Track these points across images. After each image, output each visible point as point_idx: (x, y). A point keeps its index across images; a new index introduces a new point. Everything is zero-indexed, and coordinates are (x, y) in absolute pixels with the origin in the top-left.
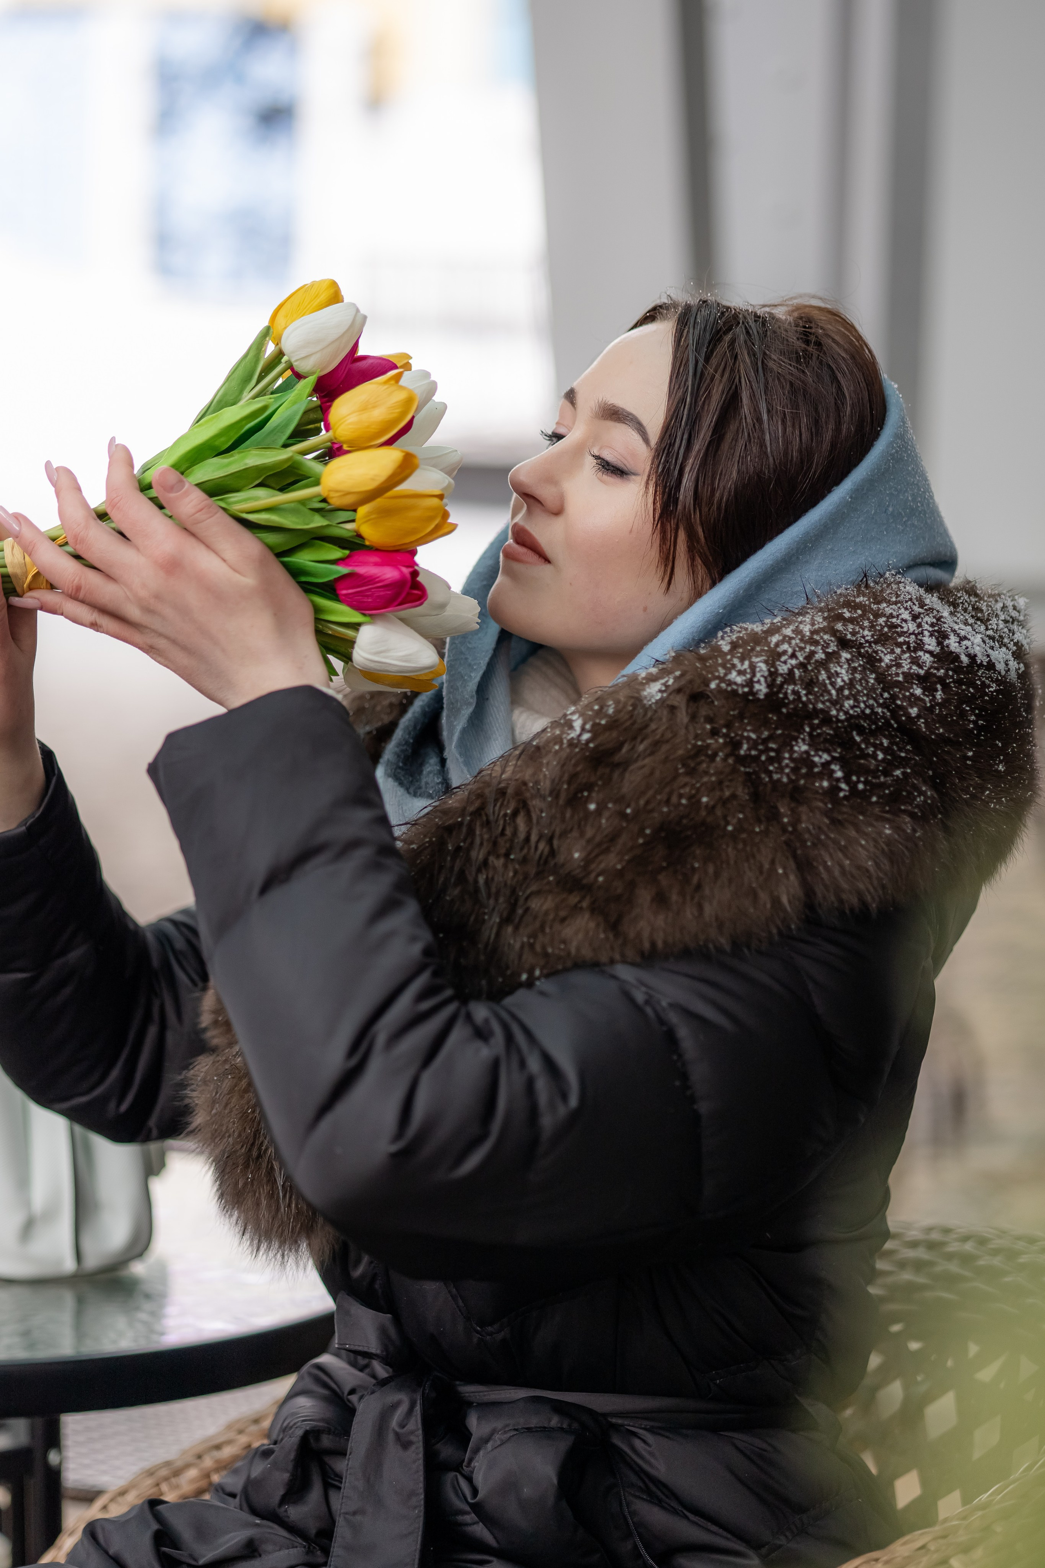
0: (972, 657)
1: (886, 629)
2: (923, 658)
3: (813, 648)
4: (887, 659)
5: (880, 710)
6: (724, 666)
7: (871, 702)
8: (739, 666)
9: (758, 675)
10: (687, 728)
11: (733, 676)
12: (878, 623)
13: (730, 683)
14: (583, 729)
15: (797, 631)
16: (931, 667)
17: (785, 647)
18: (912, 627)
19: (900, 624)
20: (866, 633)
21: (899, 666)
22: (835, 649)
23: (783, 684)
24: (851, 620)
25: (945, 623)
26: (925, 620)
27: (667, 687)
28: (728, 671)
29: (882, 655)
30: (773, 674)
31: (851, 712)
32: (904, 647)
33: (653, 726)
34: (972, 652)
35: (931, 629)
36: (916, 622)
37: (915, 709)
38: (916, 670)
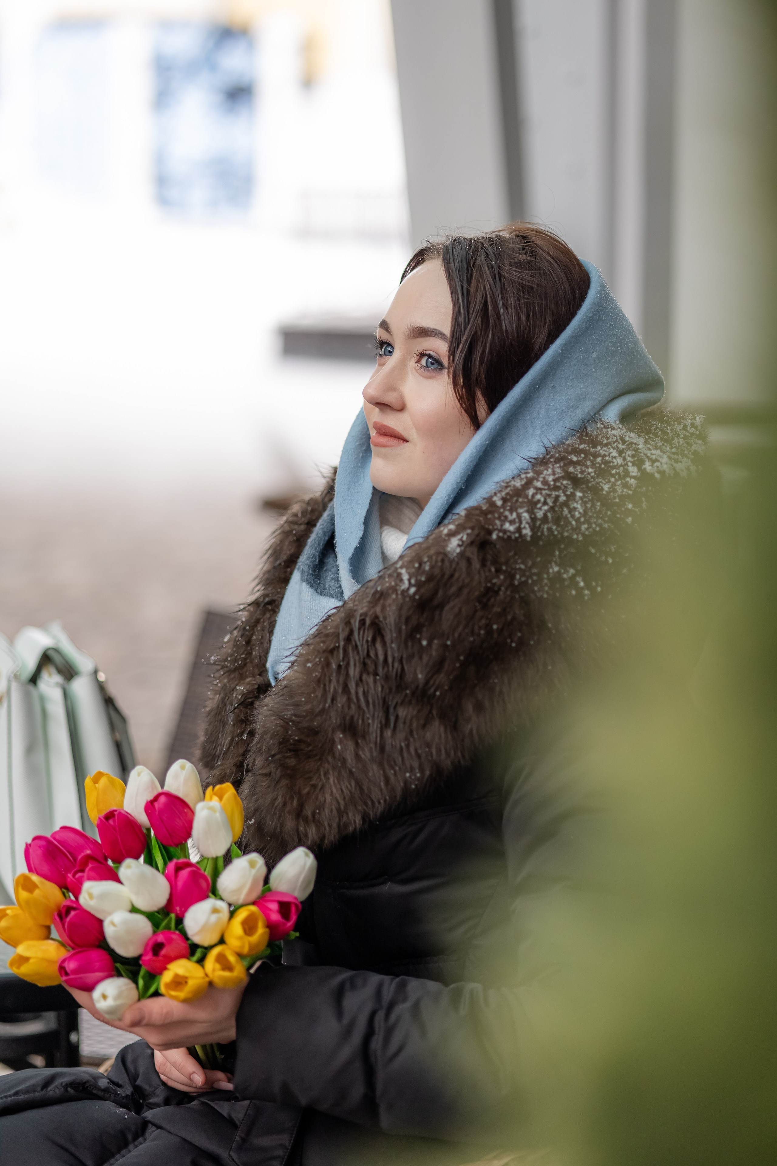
0: (662, 473)
1: (603, 466)
2: (630, 482)
3: (557, 493)
4: (606, 487)
5: (606, 525)
6: (499, 518)
7: (600, 521)
8: (510, 518)
9: (524, 522)
10: (479, 573)
11: (507, 526)
12: (597, 462)
13: (505, 532)
14: (410, 585)
15: (545, 482)
16: (636, 487)
17: (538, 497)
18: (619, 461)
19: (611, 460)
20: (590, 470)
21: (615, 491)
22: (572, 490)
23: (540, 525)
24: (578, 463)
25: (641, 453)
26: (627, 454)
27: (463, 542)
28: (503, 522)
29: (603, 485)
30: (534, 519)
31: (587, 533)
32: (617, 477)
33: (457, 575)
34: (662, 469)
35: (632, 460)
36: (621, 457)
37: (630, 518)
38: (626, 492)
